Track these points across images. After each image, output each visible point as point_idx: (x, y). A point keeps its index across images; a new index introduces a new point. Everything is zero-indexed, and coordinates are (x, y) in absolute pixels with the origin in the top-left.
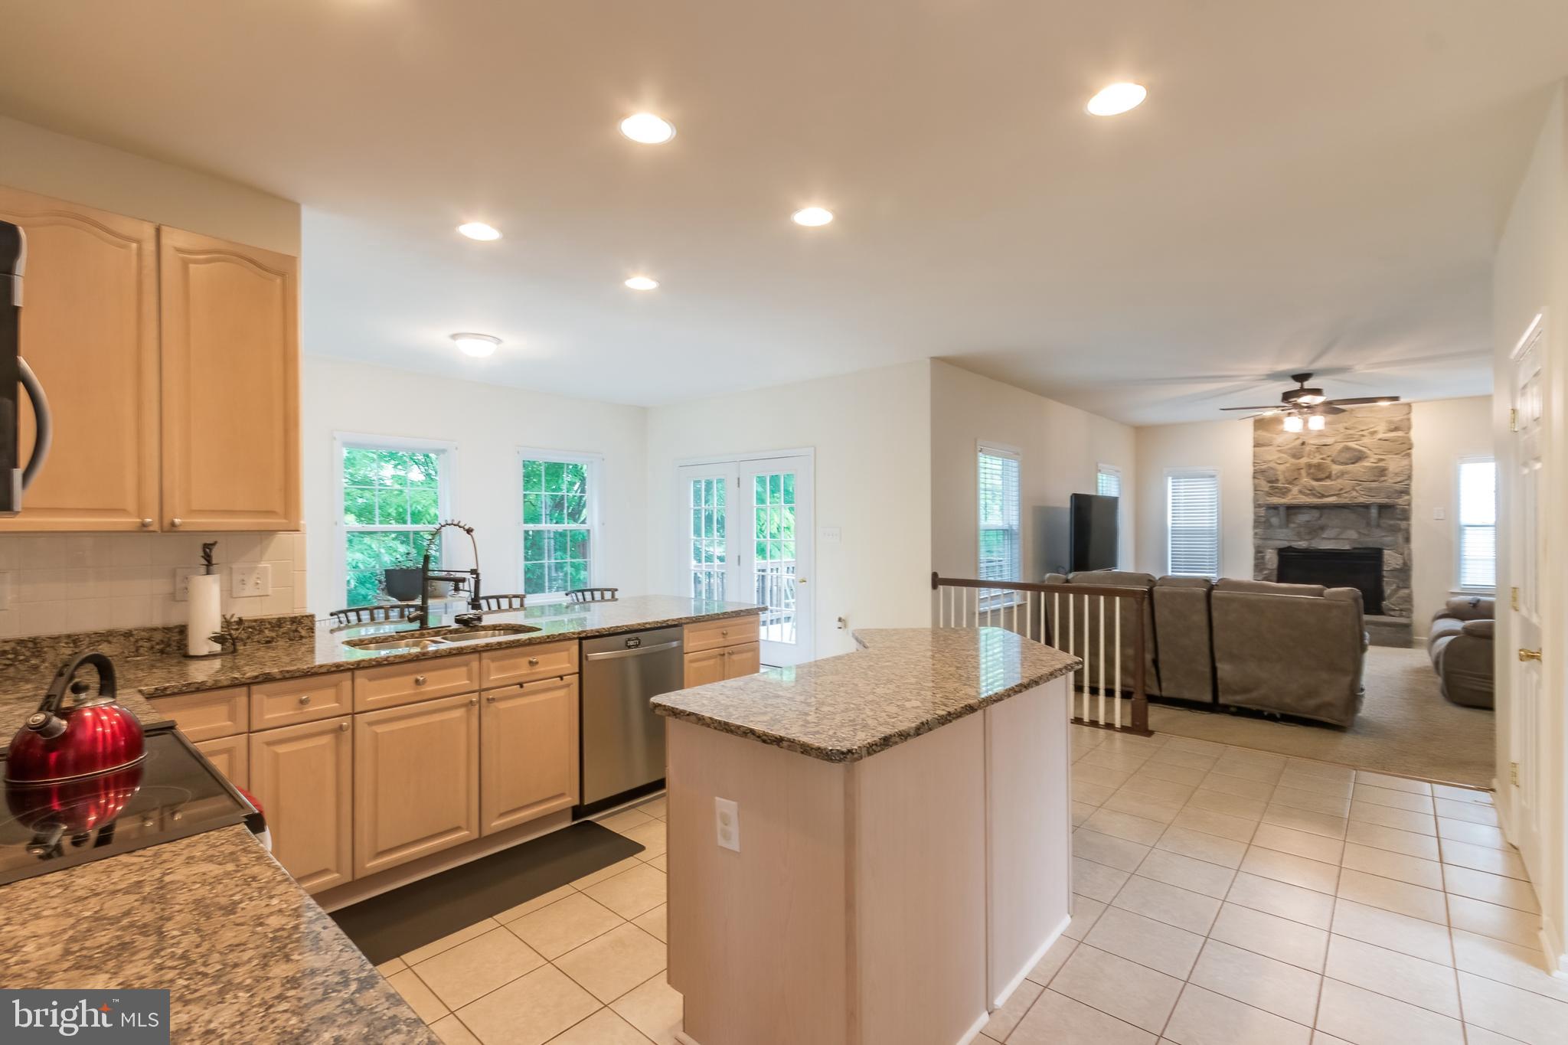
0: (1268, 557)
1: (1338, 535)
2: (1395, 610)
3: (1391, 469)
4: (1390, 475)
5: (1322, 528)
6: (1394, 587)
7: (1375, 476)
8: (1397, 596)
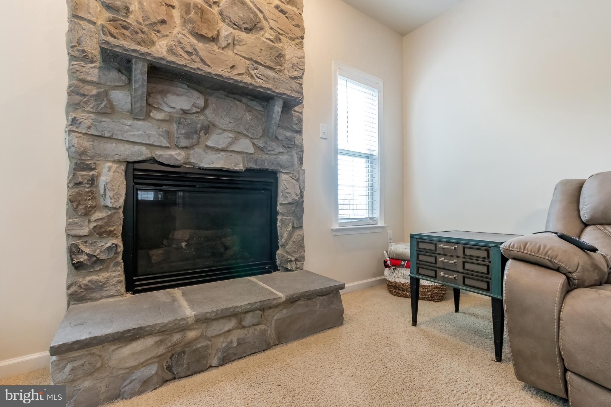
0: (103, 180)
1: (231, 144)
2: (291, 261)
3: (288, 57)
4: (287, 65)
5: (208, 129)
6: (290, 228)
7: (271, 60)
8: (293, 240)
